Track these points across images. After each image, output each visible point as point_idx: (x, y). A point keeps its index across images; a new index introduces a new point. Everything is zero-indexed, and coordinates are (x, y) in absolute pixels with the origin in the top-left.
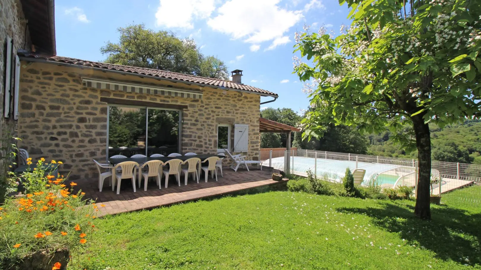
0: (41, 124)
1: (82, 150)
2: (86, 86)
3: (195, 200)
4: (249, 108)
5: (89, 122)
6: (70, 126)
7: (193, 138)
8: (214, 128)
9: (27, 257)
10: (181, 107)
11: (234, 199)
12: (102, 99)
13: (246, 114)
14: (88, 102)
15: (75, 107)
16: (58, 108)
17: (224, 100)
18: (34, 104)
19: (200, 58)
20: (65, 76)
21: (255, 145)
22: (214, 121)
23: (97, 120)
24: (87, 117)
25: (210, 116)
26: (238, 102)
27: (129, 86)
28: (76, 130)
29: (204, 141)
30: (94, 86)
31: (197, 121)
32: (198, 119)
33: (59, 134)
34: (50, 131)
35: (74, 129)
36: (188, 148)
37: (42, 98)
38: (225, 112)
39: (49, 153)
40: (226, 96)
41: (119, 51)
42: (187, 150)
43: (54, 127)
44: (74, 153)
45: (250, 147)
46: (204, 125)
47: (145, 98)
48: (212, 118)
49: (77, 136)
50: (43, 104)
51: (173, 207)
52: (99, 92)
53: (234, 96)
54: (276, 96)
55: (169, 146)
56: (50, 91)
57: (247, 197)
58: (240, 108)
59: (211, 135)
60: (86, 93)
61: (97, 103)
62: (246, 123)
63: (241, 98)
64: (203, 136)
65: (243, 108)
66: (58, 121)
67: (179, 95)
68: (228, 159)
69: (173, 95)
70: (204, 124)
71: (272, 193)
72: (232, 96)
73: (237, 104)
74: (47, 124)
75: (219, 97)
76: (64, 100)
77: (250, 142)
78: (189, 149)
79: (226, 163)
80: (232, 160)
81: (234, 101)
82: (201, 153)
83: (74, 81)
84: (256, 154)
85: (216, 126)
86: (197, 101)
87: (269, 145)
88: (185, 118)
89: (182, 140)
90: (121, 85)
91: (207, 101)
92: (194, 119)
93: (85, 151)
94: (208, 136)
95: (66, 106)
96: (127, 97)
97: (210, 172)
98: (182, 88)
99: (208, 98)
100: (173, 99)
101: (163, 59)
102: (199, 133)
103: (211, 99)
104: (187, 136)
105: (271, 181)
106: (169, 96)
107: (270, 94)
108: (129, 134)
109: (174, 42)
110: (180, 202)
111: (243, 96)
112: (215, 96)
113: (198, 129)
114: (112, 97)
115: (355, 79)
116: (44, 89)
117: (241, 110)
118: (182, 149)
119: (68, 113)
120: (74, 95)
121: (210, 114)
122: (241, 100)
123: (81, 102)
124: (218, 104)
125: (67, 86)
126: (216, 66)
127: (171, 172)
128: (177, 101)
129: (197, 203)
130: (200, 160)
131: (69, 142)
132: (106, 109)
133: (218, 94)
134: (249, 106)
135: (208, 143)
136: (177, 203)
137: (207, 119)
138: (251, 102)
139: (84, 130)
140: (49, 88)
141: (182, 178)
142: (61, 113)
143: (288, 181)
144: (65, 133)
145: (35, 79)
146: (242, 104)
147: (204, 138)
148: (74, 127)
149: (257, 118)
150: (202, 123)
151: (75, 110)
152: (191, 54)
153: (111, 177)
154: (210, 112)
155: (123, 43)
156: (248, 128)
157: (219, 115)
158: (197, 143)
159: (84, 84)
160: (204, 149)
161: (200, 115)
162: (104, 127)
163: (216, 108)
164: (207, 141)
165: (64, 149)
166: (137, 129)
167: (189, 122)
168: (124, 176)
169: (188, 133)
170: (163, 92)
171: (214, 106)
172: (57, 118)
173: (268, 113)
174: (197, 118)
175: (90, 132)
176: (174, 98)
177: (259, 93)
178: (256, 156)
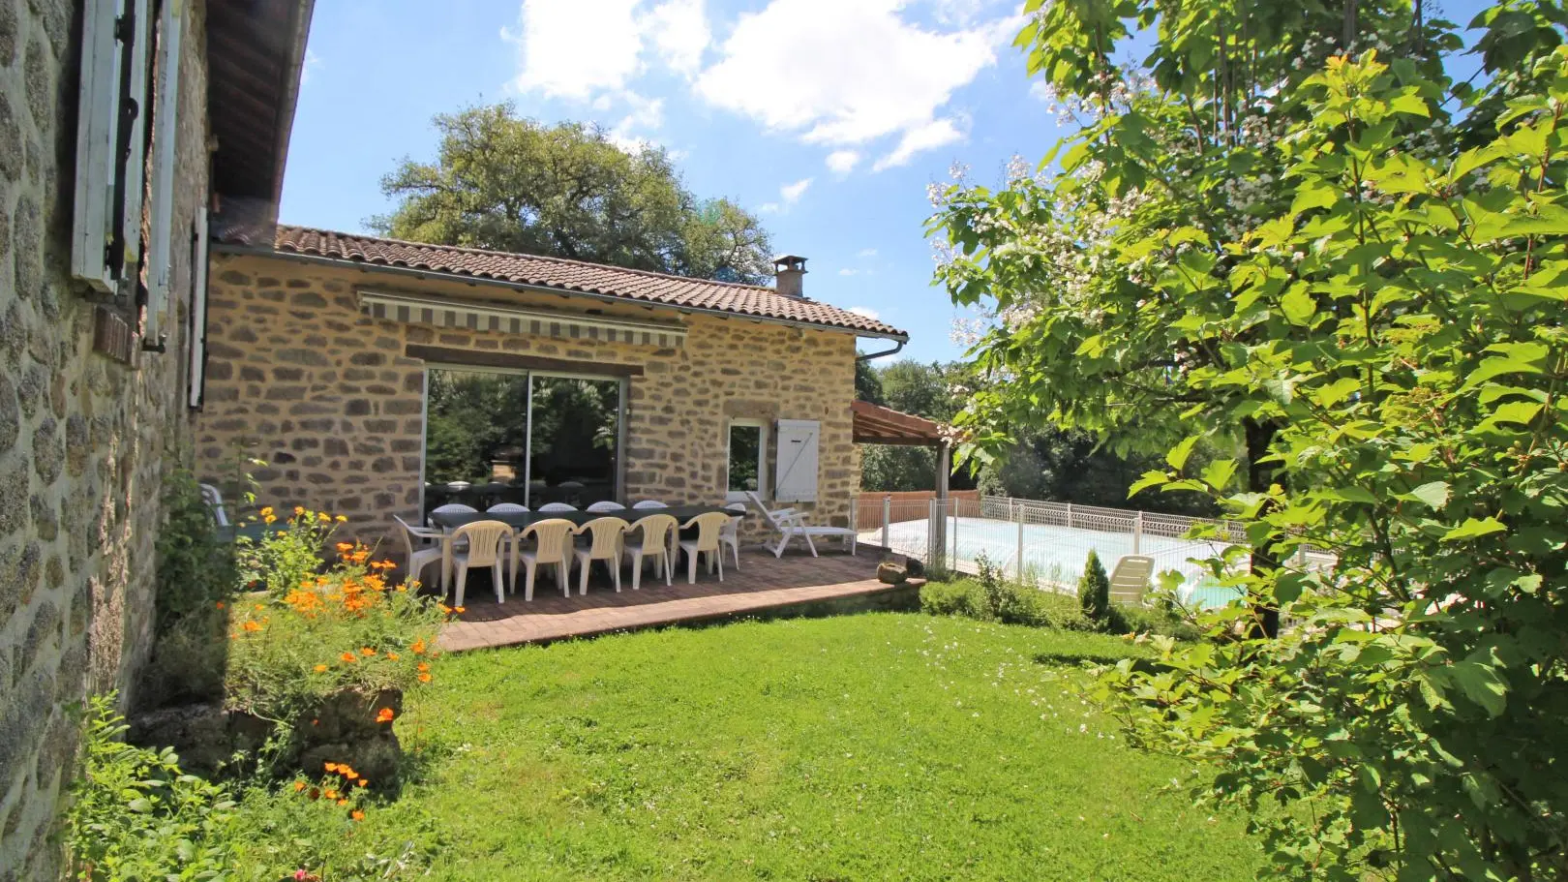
0: (252, 420)
1: (357, 488)
2: (371, 316)
3: (660, 626)
4: (823, 371)
5: (377, 413)
6: (327, 425)
7: (656, 460)
8: (718, 430)
9: (329, 696)
10: (625, 371)
11: (765, 627)
12: (412, 351)
13: (812, 390)
14: (374, 359)
15: (340, 371)
16: (296, 375)
17: (748, 351)
18: (236, 365)
19: (684, 207)
20: (316, 288)
21: (838, 481)
22: (720, 411)
23: (396, 407)
24: (372, 398)
25: (708, 396)
26: (788, 354)
27: (484, 314)
28: (342, 436)
29: (688, 469)
30: (392, 315)
31: (668, 409)
32: (673, 404)
33: (299, 444)
34: (275, 437)
35: (336, 433)
36: (642, 487)
37: (259, 349)
38: (752, 384)
39: (270, 496)
40: (753, 338)
41: (437, 187)
42: (642, 494)
43: (287, 427)
44: (336, 499)
45: (822, 487)
46: (688, 422)
47: (527, 345)
48: (712, 402)
49: (344, 451)
50: (259, 366)
51: (601, 640)
52: (402, 331)
53: (777, 338)
54: (901, 338)
55: (587, 480)
56: (279, 330)
57: (801, 625)
58: (794, 371)
59: (708, 451)
60: (368, 333)
61: (397, 362)
62: (814, 415)
63: (797, 344)
64: (687, 453)
65: (803, 372)
66: (295, 411)
67: (620, 338)
68: (758, 522)
69: (604, 338)
70: (691, 418)
71: (872, 617)
72: (771, 338)
73: (785, 362)
74: (269, 418)
75: (735, 342)
76: (314, 353)
77: (822, 472)
78: (646, 491)
79: (753, 532)
80: (768, 525)
81: (778, 352)
82: (681, 502)
83: (339, 301)
84: (842, 508)
85: (725, 424)
86: (669, 352)
87: (901, 483)
88: (635, 402)
89: (627, 465)
90: (462, 311)
91: (699, 352)
92: (660, 405)
93: (362, 491)
94: (700, 453)
95: (317, 371)
96: (478, 343)
97: (701, 556)
98: (628, 317)
99: (701, 346)
100: (602, 348)
101: (568, 209)
102: (674, 446)
103: (711, 347)
104: (639, 454)
105: (875, 585)
106: (592, 340)
107: (884, 331)
108: (468, 443)
109: (603, 158)
110: (621, 630)
111: (805, 336)
112: (721, 338)
113: (671, 434)
114: (436, 343)
115: (1067, 317)
116: (262, 326)
117: (798, 379)
118: (627, 490)
119: (324, 388)
120: (338, 341)
121: (707, 391)
122: (798, 349)
123: (355, 360)
124: (729, 362)
125: (320, 315)
126: (733, 231)
127: (597, 552)
128: (613, 354)
129: (666, 634)
130: (674, 521)
131: (323, 469)
132: (421, 376)
133: (732, 333)
134: (823, 365)
135: (701, 473)
136: (613, 632)
137: (699, 403)
138: (829, 354)
139: (362, 435)
140: (275, 322)
141: (626, 572)
142: (303, 390)
143: (922, 584)
144: (314, 443)
145: (238, 297)
146: (801, 361)
147: (691, 459)
148: (337, 426)
149: (846, 401)
150: (685, 417)
151: (340, 380)
152: (655, 195)
153: (440, 561)
154: (708, 385)
155: (448, 161)
156: (818, 431)
157: (732, 394)
158: (670, 472)
159: (365, 310)
160: (687, 490)
161: (677, 392)
162: (414, 426)
163: (725, 372)
164: (698, 469)
165: (311, 487)
166: (491, 429)
167: (647, 414)
168: (475, 560)
169: (645, 445)
170: (575, 330)
171: (718, 368)
172: (295, 402)
173: (903, 377)
174: (669, 401)
175: (379, 440)
176: (604, 344)
177: (851, 330)
178: (841, 514)
